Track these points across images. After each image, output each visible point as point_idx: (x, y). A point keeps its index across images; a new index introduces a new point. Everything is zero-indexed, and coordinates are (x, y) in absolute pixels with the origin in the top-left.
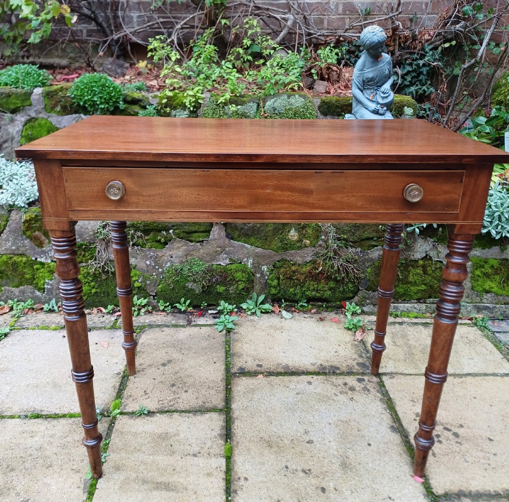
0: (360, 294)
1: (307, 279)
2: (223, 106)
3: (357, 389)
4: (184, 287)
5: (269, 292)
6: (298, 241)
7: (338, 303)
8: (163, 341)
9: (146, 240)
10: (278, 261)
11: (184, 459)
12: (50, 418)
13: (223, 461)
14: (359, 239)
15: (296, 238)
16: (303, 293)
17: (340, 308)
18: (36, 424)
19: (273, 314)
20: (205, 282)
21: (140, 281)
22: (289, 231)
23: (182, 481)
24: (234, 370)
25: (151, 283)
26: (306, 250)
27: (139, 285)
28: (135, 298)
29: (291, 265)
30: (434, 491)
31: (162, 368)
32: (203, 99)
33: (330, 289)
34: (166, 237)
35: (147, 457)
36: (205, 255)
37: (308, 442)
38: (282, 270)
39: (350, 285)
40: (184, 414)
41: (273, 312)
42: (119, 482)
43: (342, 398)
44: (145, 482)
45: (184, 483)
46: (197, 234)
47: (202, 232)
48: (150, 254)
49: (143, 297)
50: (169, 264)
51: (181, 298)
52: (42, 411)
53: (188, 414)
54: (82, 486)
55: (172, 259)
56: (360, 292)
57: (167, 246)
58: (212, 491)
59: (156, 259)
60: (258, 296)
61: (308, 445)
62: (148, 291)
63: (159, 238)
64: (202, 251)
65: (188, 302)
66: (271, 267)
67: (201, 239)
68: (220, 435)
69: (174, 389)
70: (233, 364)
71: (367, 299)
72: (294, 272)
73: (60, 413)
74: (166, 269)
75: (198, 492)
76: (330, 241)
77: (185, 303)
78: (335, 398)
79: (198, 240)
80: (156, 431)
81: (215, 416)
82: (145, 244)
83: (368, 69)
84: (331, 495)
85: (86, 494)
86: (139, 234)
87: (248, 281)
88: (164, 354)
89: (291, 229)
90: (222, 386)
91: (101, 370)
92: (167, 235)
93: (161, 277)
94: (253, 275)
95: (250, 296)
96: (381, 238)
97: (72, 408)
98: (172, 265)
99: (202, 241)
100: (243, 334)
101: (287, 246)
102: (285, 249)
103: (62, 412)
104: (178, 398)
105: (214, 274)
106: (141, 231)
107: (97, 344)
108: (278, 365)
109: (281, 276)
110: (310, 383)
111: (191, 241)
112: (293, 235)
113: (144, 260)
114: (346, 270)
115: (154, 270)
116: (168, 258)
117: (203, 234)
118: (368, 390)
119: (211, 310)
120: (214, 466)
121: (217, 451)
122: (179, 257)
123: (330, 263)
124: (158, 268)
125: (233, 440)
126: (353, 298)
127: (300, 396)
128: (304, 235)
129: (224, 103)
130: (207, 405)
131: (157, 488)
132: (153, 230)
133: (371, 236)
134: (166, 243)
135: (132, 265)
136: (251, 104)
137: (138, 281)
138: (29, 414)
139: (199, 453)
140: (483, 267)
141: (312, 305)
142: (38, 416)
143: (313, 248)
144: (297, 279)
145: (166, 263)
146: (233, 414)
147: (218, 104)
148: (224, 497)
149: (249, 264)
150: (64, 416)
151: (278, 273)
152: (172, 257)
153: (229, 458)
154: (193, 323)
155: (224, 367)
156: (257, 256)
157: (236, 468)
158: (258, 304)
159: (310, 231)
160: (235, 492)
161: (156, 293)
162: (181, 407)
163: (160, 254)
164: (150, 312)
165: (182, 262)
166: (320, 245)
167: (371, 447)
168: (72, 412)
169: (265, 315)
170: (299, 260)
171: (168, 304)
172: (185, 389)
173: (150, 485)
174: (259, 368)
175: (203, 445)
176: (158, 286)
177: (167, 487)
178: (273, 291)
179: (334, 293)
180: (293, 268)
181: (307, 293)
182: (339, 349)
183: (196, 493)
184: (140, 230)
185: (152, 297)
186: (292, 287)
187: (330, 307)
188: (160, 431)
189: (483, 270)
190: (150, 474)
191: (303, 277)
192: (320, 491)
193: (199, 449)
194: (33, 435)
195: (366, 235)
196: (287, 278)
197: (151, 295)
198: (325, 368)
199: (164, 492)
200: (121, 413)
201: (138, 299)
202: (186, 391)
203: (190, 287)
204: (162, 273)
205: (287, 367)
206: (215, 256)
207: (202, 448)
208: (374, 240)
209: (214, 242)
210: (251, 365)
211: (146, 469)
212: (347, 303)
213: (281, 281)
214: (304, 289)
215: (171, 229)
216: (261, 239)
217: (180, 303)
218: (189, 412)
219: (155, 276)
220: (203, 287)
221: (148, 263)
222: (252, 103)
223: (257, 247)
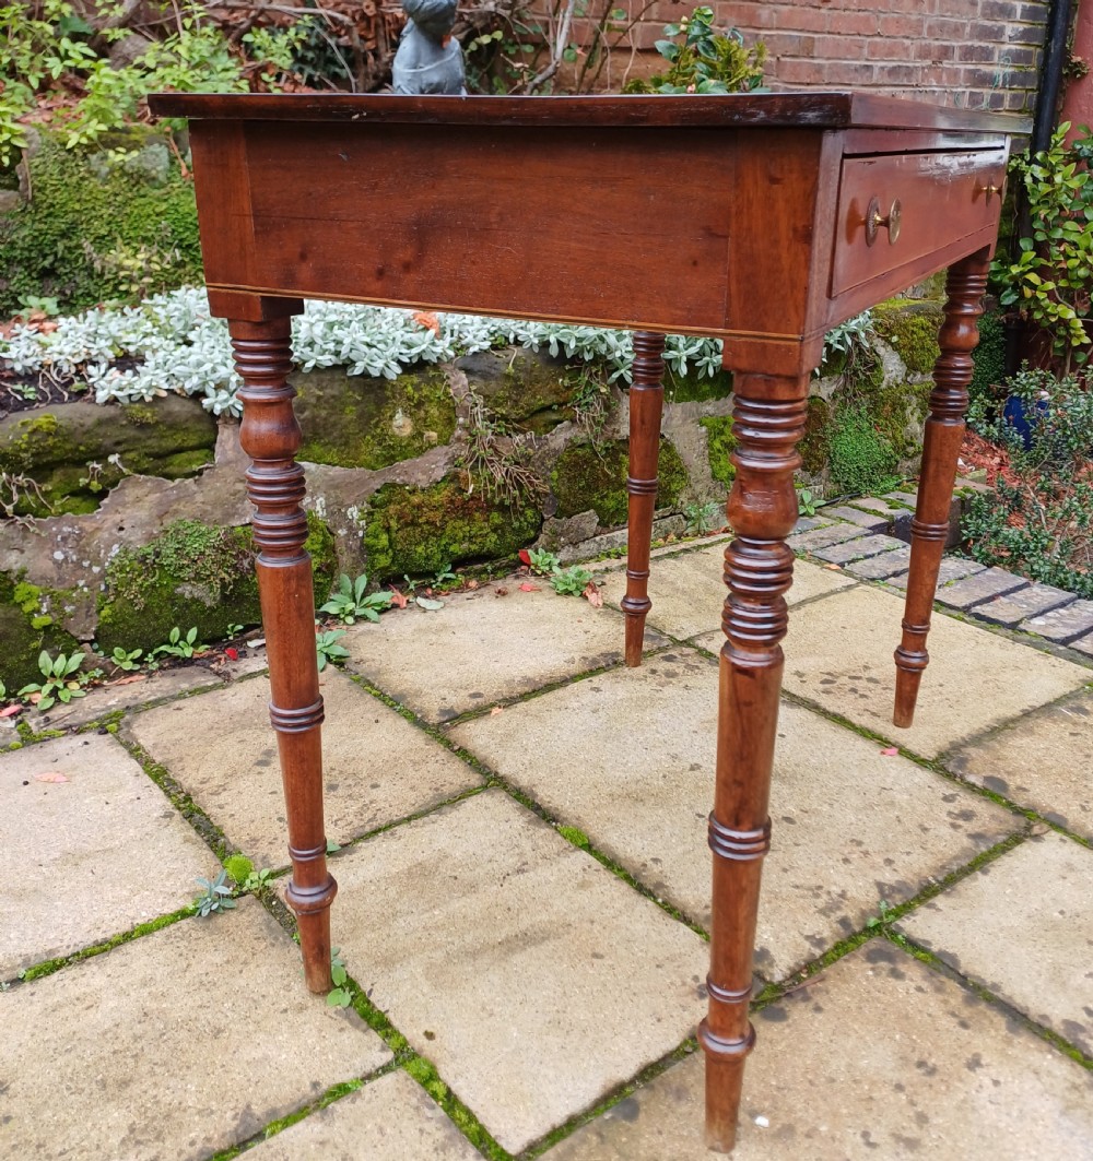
0: (546, 527)
1: (447, 518)
2: (85, 154)
3: (680, 671)
4: (173, 599)
5: (372, 567)
6: (413, 437)
7: (512, 556)
8: (205, 725)
9: (46, 494)
10: (378, 491)
11: (505, 885)
12: (91, 955)
13: (584, 857)
14: (527, 412)
15: (408, 431)
16: (445, 551)
17: (518, 566)
18: (66, 982)
19: (398, 611)
20: (227, 572)
21: (44, 610)
22: (391, 417)
23: (544, 917)
24: (434, 718)
25: (78, 609)
26: (431, 455)
27: (48, 620)
28: (44, 657)
29: (408, 495)
30: (923, 756)
31: (265, 769)
32: (23, 136)
33: (494, 531)
34: (101, 478)
35: (427, 915)
36: (209, 508)
37: (692, 769)
38: (392, 509)
39: (529, 513)
40: (420, 822)
41: (395, 606)
42: (422, 979)
43: (668, 691)
44: (474, 954)
45: (554, 918)
46: (184, 456)
47: (193, 449)
48: (60, 532)
49: (62, 652)
50: (116, 549)
51: (170, 630)
52: (51, 952)
53: (426, 819)
54: (346, 1024)
55: (122, 533)
56: (546, 524)
57: (106, 501)
58: (617, 905)
59: (80, 542)
60: (353, 580)
61: (697, 773)
62: (73, 632)
63: (83, 481)
64: (199, 498)
65: (192, 634)
66: (366, 507)
67: (196, 468)
68: (529, 822)
69: (340, 791)
70: (420, 711)
71: (561, 535)
72: (419, 507)
73: (108, 935)
74: (112, 563)
75: (597, 917)
76: (479, 425)
77: (183, 637)
78: (660, 695)
79: (187, 470)
80: (394, 870)
81: (485, 799)
82: (43, 505)
83: (426, 64)
84: (806, 821)
85: (372, 1031)
86: (22, 479)
87: (322, 549)
88: (240, 746)
89: (395, 413)
90: (438, 752)
91: (114, 825)
92: (104, 468)
93: (103, 587)
94: (331, 533)
95: (335, 583)
96: (565, 403)
97: (131, 913)
98: (126, 552)
99: (200, 473)
100: (377, 658)
101: (392, 454)
102: (390, 460)
103: (114, 932)
104: (371, 802)
105: (244, 548)
106: (28, 473)
107: (26, 783)
108: (509, 683)
109: (393, 524)
110: (597, 690)
111: (171, 477)
112: (401, 424)
113: (47, 552)
114: (517, 481)
115: (79, 572)
116: (111, 534)
117: (197, 454)
118: (697, 667)
119: (250, 639)
120: (577, 869)
121: (556, 847)
122: (142, 525)
123: (484, 473)
124: (90, 566)
125: (566, 819)
126: (536, 539)
127: (601, 713)
128: (425, 420)
129: (87, 146)
130: (447, 790)
131: (511, 951)
132: (60, 463)
133: (547, 403)
134: (103, 494)
135: (9, 571)
136: (156, 148)
137: (38, 611)
138: (22, 972)
139: (524, 864)
140: (722, 432)
141: (463, 573)
142: (53, 967)
143: (446, 448)
144: (427, 522)
145: (109, 548)
146: (517, 782)
147: (70, 151)
148: (650, 903)
149: (318, 508)
150: (128, 937)
151: (384, 516)
152: (121, 529)
153: (589, 847)
154: (235, 676)
155: (404, 723)
156: (333, 485)
157: (621, 855)
158: (358, 597)
159: (434, 411)
160: (660, 885)
161: (96, 633)
162: (397, 814)
163: (88, 526)
164: (95, 686)
165: (150, 538)
166: (459, 439)
167: (788, 737)
168: (141, 922)
169: (387, 617)
170: (423, 480)
171: (138, 653)
172: (369, 782)
173: (490, 952)
174: (479, 700)
175: (517, 850)
176: (99, 612)
177: (526, 939)
178: (383, 561)
179: (500, 537)
180: (416, 499)
181: (452, 549)
182: (587, 625)
183: (592, 922)
184: (23, 468)
185: (87, 646)
186: (418, 544)
187: (499, 569)
188: (401, 866)
189: (723, 438)
190: (469, 938)
191: (439, 514)
192: (785, 823)
193: (516, 858)
194: (87, 1003)
195: (541, 401)
196: (407, 525)
197: (84, 642)
198: (594, 661)
199: (531, 950)
200: (272, 876)
201: (54, 659)
202: (375, 786)
203: (187, 595)
204: (103, 575)
205: (528, 681)
206: (233, 506)
207: (521, 854)
208: (554, 411)
209: (226, 470)
210: (459, 701)
211: (450, 934)
212: (530, 552)
213: (394, 535)
214: (444, 542)
215: (114, 453)
216: (334, 445)
217: (168, 642)
218: (426, 813)
219: (86, 589)
220: (224, 586)
221: (59, 556)
222: (156, 145)
223: (329, 464)
